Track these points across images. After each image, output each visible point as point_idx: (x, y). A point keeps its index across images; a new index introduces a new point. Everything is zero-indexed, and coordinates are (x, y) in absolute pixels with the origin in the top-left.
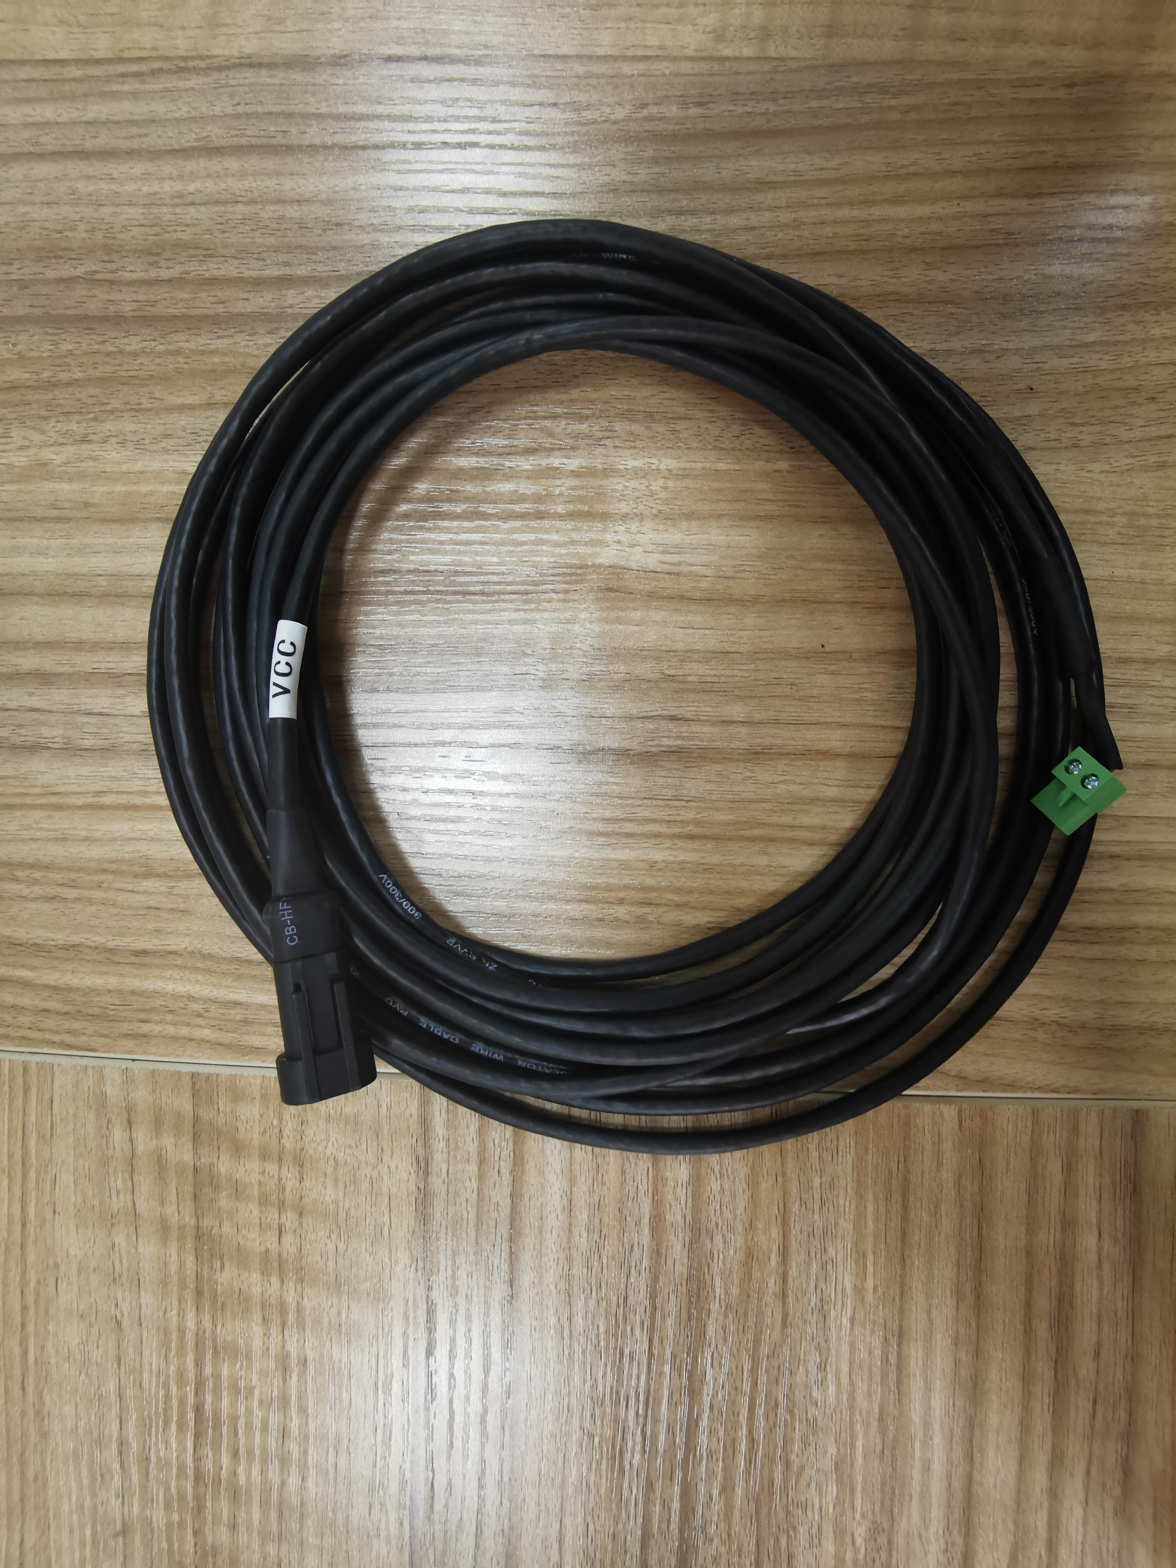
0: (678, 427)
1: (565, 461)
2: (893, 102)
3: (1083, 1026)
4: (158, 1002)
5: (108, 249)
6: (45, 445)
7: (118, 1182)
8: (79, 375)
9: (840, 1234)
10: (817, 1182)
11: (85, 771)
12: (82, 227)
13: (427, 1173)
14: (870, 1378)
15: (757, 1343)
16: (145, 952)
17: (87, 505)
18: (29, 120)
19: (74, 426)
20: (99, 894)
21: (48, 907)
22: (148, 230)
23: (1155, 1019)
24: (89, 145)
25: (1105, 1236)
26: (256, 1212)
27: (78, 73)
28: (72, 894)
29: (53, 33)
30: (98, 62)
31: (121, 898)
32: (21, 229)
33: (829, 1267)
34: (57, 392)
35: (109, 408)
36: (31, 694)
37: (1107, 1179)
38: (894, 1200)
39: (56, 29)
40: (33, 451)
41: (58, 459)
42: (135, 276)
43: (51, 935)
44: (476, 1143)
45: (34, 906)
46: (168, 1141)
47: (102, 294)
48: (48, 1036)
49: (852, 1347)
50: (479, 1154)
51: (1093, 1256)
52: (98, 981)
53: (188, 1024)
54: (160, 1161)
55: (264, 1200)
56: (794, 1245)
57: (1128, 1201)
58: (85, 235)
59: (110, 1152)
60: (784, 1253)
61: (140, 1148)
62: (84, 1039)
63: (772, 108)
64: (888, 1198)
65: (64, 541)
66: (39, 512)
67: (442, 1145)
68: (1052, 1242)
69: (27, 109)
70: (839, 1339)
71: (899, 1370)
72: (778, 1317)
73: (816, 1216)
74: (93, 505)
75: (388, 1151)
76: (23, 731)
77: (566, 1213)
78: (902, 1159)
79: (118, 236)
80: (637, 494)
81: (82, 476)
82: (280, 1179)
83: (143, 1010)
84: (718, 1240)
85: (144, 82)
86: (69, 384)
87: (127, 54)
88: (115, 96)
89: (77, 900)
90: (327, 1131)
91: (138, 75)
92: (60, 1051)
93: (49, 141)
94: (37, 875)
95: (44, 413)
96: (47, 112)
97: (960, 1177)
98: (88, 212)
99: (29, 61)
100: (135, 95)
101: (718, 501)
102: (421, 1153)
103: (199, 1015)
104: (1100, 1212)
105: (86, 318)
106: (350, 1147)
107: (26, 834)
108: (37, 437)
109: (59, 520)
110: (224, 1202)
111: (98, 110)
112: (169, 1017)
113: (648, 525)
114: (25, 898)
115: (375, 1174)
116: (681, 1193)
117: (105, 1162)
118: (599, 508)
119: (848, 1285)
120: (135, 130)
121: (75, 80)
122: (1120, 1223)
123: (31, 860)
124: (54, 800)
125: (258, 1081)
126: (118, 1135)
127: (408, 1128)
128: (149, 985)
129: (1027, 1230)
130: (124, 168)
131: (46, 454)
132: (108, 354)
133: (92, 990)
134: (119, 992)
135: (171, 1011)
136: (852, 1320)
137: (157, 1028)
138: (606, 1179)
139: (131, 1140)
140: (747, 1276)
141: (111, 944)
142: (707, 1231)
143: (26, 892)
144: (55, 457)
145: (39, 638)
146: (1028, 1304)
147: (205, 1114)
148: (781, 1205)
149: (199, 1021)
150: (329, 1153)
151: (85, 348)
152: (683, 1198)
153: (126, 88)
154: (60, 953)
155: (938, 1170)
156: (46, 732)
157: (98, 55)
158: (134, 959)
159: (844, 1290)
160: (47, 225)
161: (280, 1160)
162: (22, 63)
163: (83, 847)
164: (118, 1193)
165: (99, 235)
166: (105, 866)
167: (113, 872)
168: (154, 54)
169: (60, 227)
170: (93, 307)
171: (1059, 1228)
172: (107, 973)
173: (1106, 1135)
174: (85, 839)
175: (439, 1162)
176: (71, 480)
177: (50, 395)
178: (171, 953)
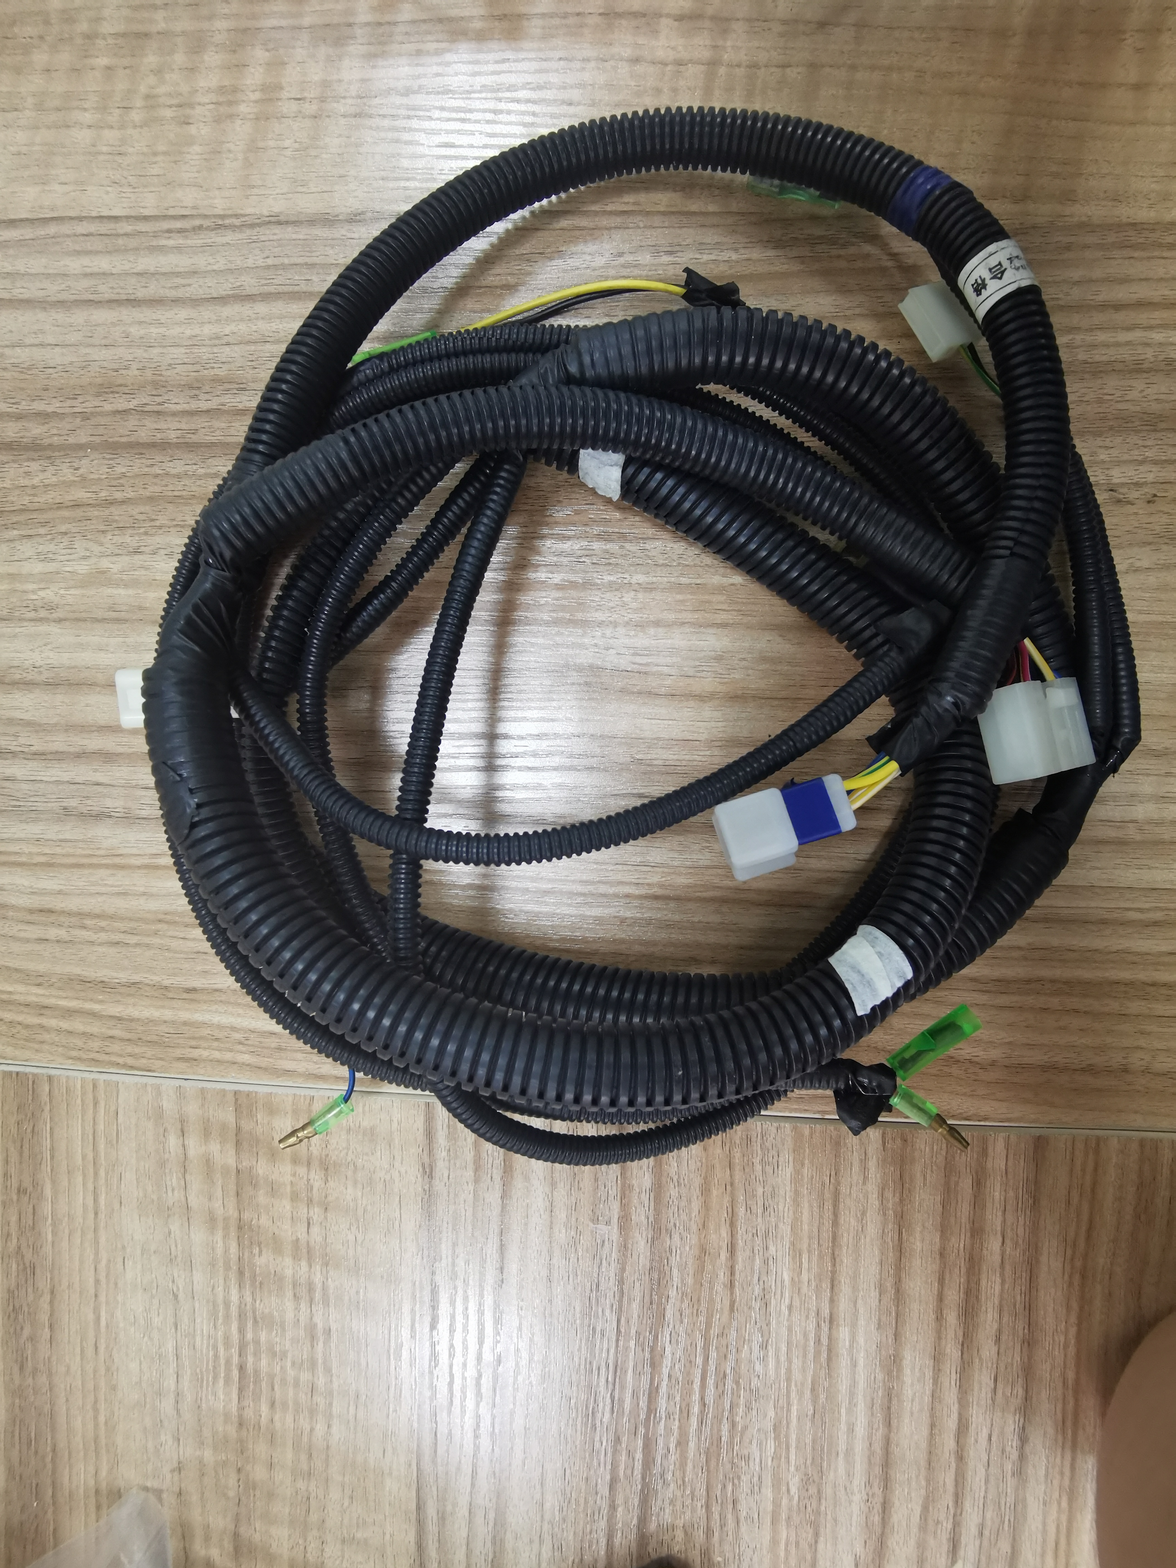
0: (647, 546)
1: (550, 576)
2: (842, 252)
3: (993, 1063)
4: (205, 1032)
5: (156, 384)
6: (103, 555)
7: (174, 1180)
8: (131, 495)
9: (779, 1236)
10: (760, 1190)
11: (143, 836)
12: (135, 366)
13: (431, 1176)
14: (805, 1356)
15: (709, 1325)
16: (194, 990)
17: (141, 608)
18: (88, 270)
19: (128, 539)
20: (156, 941)
21: (112, 951)
22: (190, 367)
23: (1055, 1059)
24: (141, 294)
25: (1008, 1242)
26: (288, 1207)
27: (127, 228)
28: (133, 940)
29: (107, 193)
30: (146, 218)
31: (174, 944)
32: (83, 368)
33: (771, 1262)
34: (113, 509)
35: (157, 523)
36: (96, 771)
37: (1011, 1194)
38: (826, 1207)
39: (109, 189)
40: (93, 560)
41: (115, 568)
42: (179, 408)
43: (115, 975)
44: (472, 1153)
45: (101, 949)
46: (214, 1147)
47: (150, 423)
48: (114, 1059)
49: (790, 1329)
50: (475, 1162)
51: (997, 1258)
52: (156, 1014)
53: (231, 1051)
54: (208, 1163)
55: (295, 1197)
56: (740, 1243)
57: (1028, 1213)
58: (137, 373)
59: (167, 1156)
60: (732, 1249)
61: (191, 1153)
62: (144, 1061)
63: (734, 256)
64: (821, 1206)
65: (121, 640)
66: (100, 614)
67: (444, 1154)
68: (962, 1245)
69: (86, 261)
70: (778, 1323)
71: (830, 1350)
72: (727, 1303)
73: (760, 1219)
74: (146, 609)
75: (398, 1158)
76: (89, 802)
77: (548, 1213)
78: (833, 1173)
79: (164, 373)
80: (611, 604)
81: (135, 583)
82: (308, 1180)
83: (194, 1038)
84: (676, 1237)
85: (186, 237)
86: (123, 502)
87: (171, 212)
88: (161, 249)
89: (137, 945)
90: (348, 1141)
91: (180, 231)
92: (124, 1071)
93: (105, 291)
94: (103, 924)
95: (103, 528)
96: (103, 263)
97: (883, 1189)
98: (140, 353)
99: (85, 217)
100: (178, 249)
101: (681, 611)
102: (426, 1160)
103: (240, 1043)
104: (1004, 1221)
105: (138, 444)
106: (367, 1154)
107: (94, 889)
108: (96, 549)
109: (118, 620)
110: (262, 1198)
111: (146, 263)
112: (215, 1044)
113: (621, 630)
114: (92, 943)
115: (388, 1177)
116: (645, 1198)
117: (162, 1164)
118: (579, 616)
119: (786, 1277)
120: (179, 281)
121: (126, 235)
122: (1021, 1231)
123: (97, 911)
124: (117, 860)
125: (290, 1099)
126: (173, 1141)
127: (416, 1139)
128: (198, 1017)
129: (941, 1237)
130: (170, 314)
131: (105, 563)
132: (157, 476)
133: (150, 1021)
134: (173, 1022)
135: (217, 1039)
136: (790, 1307)
137: (205, 1054)
138: (581, 1185)
139: (184, 1146)
140: (700, 1270)
141: (166, 983)
142: (667, 1230)
143: (93, 937)
144: (112, 566)
145: (102, 723)
146: (940, 1298)
147: (246, 1125)
148: (730, 1210)
149: (240, 1047)
150: (349, 1159)
151: (136, 470)
152: (647, 1205)
153: (171, 243)
154: (123, 990)
155: (864, 1183)
156: (109, 803)
157: (146, 212)
158: (185, 996)
159: (782, 1282)
160: (105, 364)
161: (309, 1164)
162: (80, 219)
163: (142, 900)
164: (173, 1190)
165: (149, 373)
166: (161, 917)
167: (167, 922)
168: (194, 212)
169: (116, 366)
170: (143, 435)
171: (968, 1235)
172: (163, 1007)
173: (1011, 1157)
174: (144, 894)
175: (441, 1167)
176: (126, 586)
177: (107, 512)
178: (216, 990)
